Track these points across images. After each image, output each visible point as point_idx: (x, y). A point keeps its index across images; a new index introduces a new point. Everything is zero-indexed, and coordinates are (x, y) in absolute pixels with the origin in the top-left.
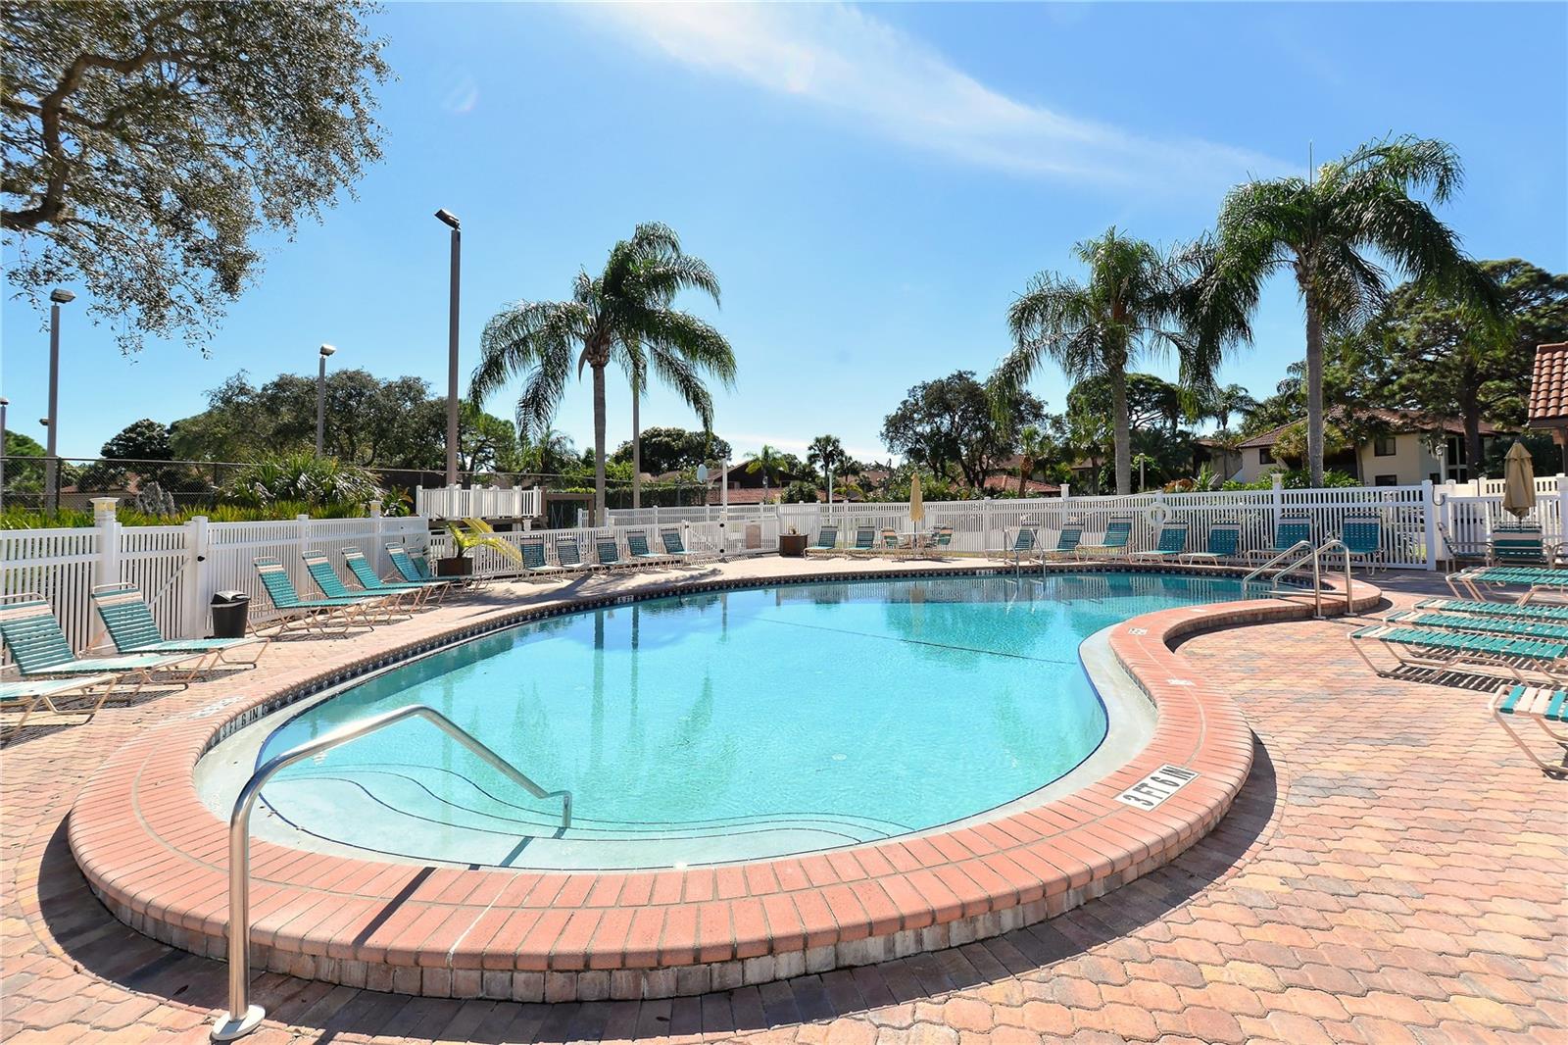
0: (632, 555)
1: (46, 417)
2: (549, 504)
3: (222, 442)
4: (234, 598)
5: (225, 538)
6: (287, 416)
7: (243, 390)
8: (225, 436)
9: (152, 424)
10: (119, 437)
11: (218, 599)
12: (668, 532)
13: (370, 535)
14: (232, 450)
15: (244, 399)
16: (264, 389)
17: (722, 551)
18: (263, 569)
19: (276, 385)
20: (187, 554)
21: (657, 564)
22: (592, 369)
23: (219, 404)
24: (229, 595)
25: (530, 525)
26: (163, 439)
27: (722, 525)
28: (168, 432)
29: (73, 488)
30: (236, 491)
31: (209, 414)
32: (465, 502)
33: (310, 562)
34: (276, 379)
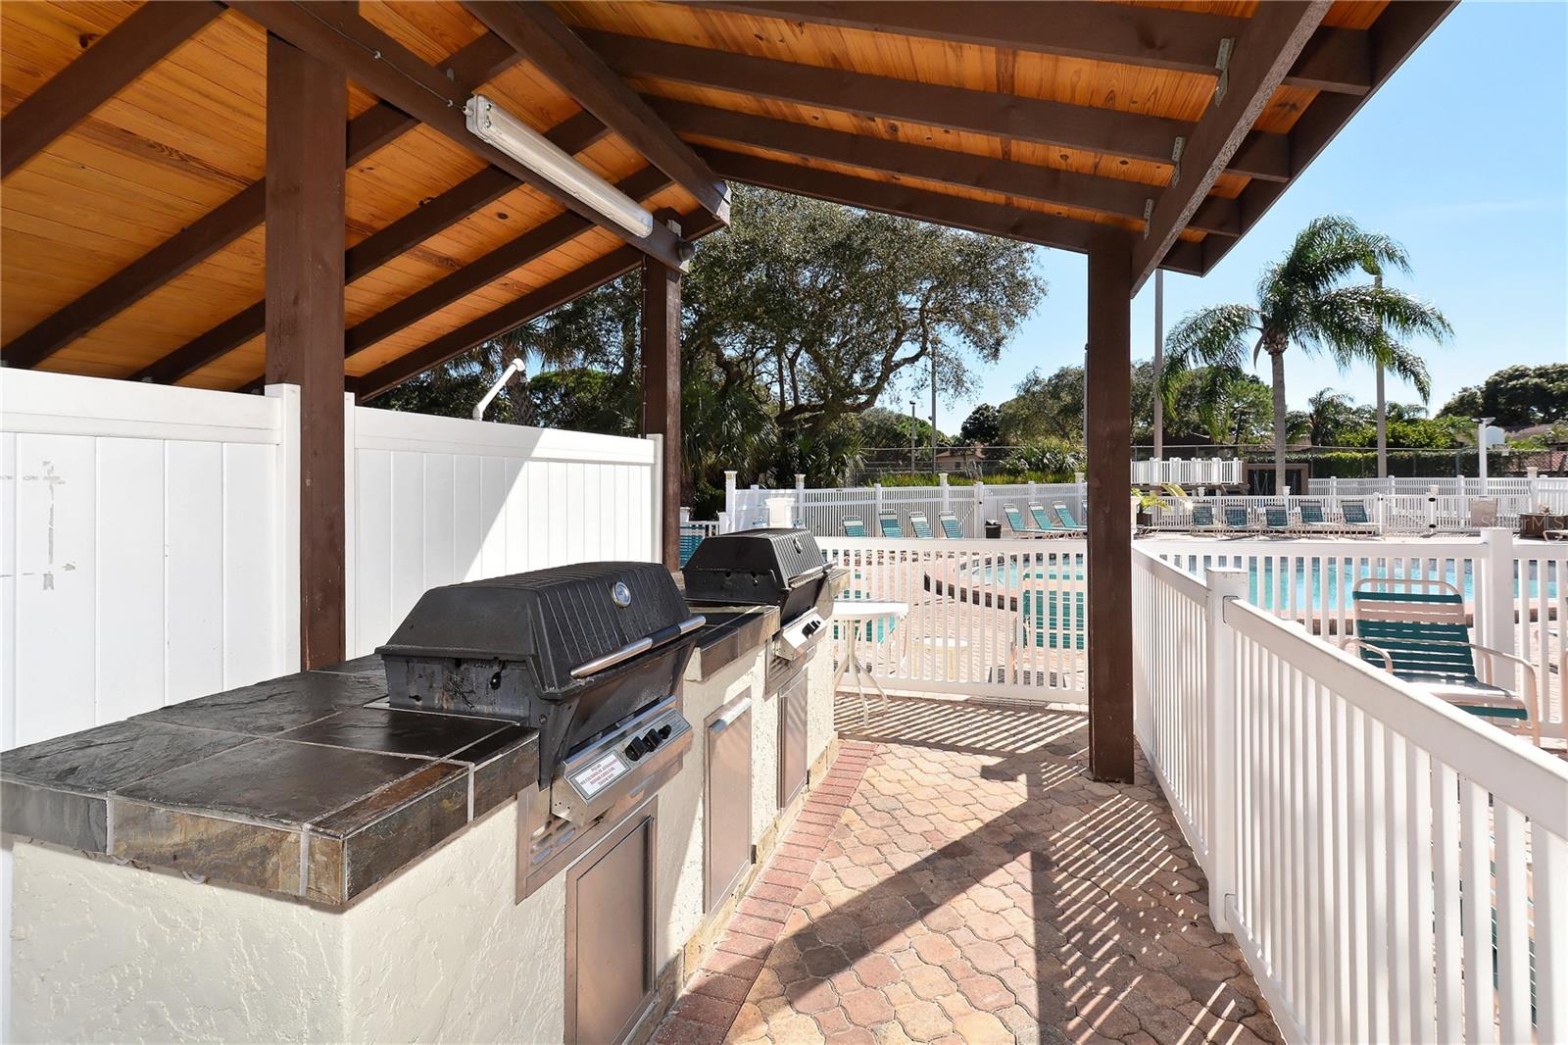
0: (1304, 522)
1: (931, 415)
2: (1249, 474)
3: (1026, 420)
4: (994, 524)
5: (995, 493)
6: (1066, 398)
7: (1037, 382)
8: (1027, 416)
9: (987, 407)
10: (970, 418)
11: (988, 524)
12: (1348, 504)
13: (1075, 494)
14: (1033, 426)
15: (1037, 388)
16: (1050, 380)
17: (1432, 526)
18: (1008, 510)
19: (1057, 376)
20: (975, 500)
21: (1331, 533)
22: (1270, 356)
23: (1023, 393)
24: (992, 522)
25: (1203, 492)
26: (995, 417)
27: (1432, 500)
28: (998, 411)
29: (947, 454)
30: (1011, 465)
31: (1017, 400)
32: (1166, 471)
33: (1033, 508)
34: (1057, 372)
